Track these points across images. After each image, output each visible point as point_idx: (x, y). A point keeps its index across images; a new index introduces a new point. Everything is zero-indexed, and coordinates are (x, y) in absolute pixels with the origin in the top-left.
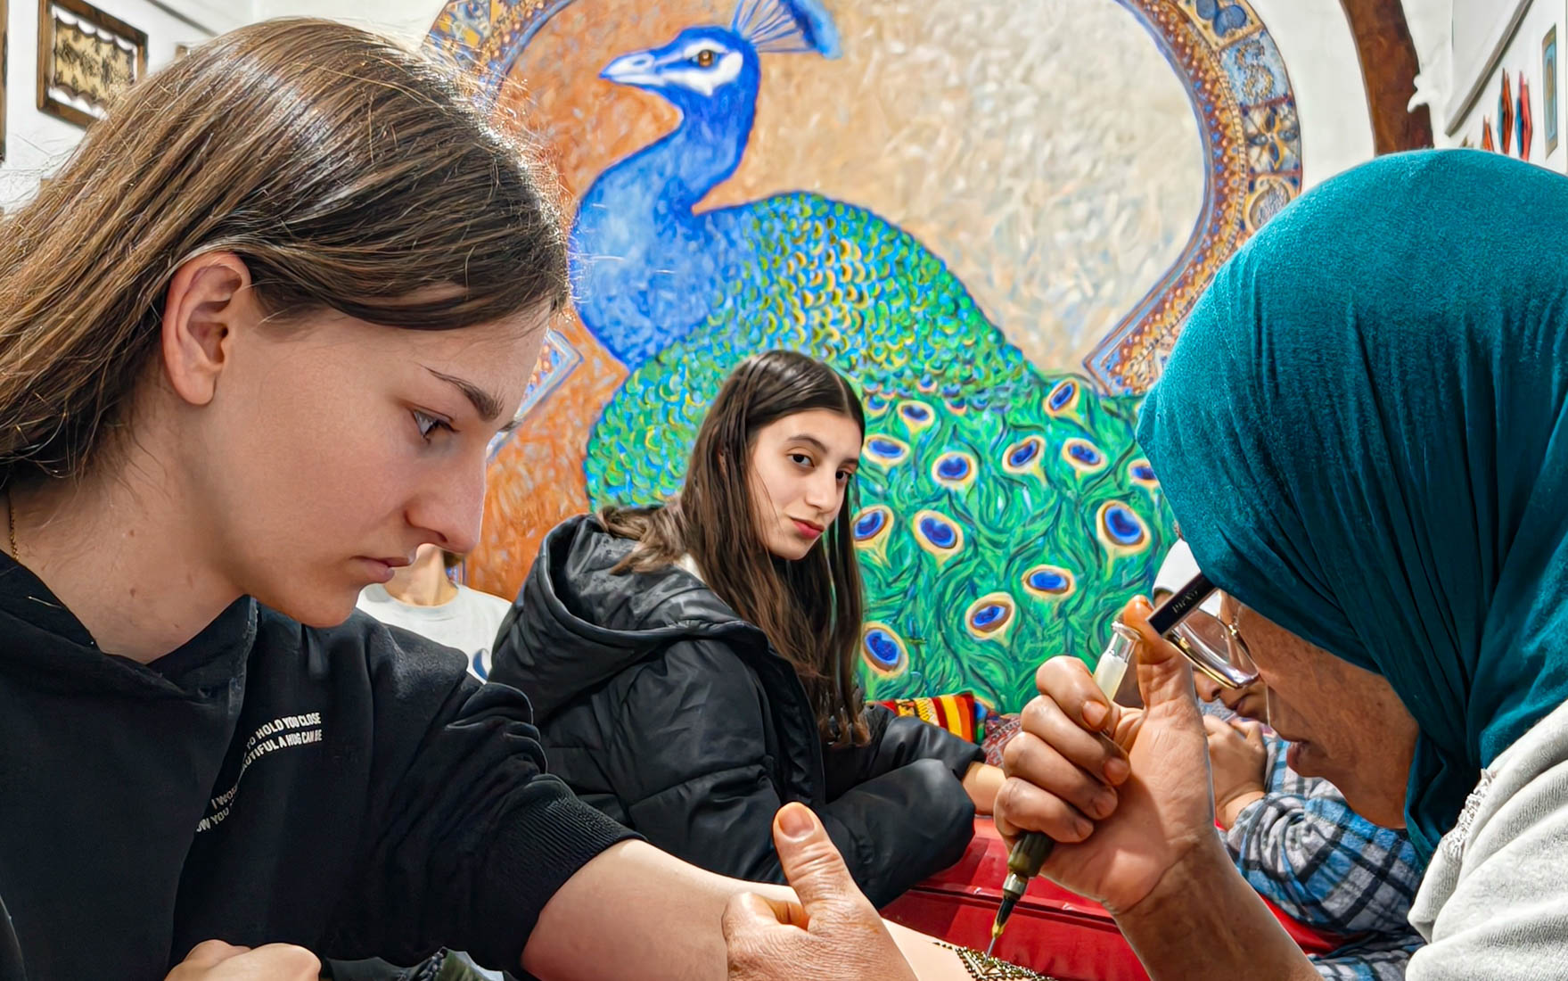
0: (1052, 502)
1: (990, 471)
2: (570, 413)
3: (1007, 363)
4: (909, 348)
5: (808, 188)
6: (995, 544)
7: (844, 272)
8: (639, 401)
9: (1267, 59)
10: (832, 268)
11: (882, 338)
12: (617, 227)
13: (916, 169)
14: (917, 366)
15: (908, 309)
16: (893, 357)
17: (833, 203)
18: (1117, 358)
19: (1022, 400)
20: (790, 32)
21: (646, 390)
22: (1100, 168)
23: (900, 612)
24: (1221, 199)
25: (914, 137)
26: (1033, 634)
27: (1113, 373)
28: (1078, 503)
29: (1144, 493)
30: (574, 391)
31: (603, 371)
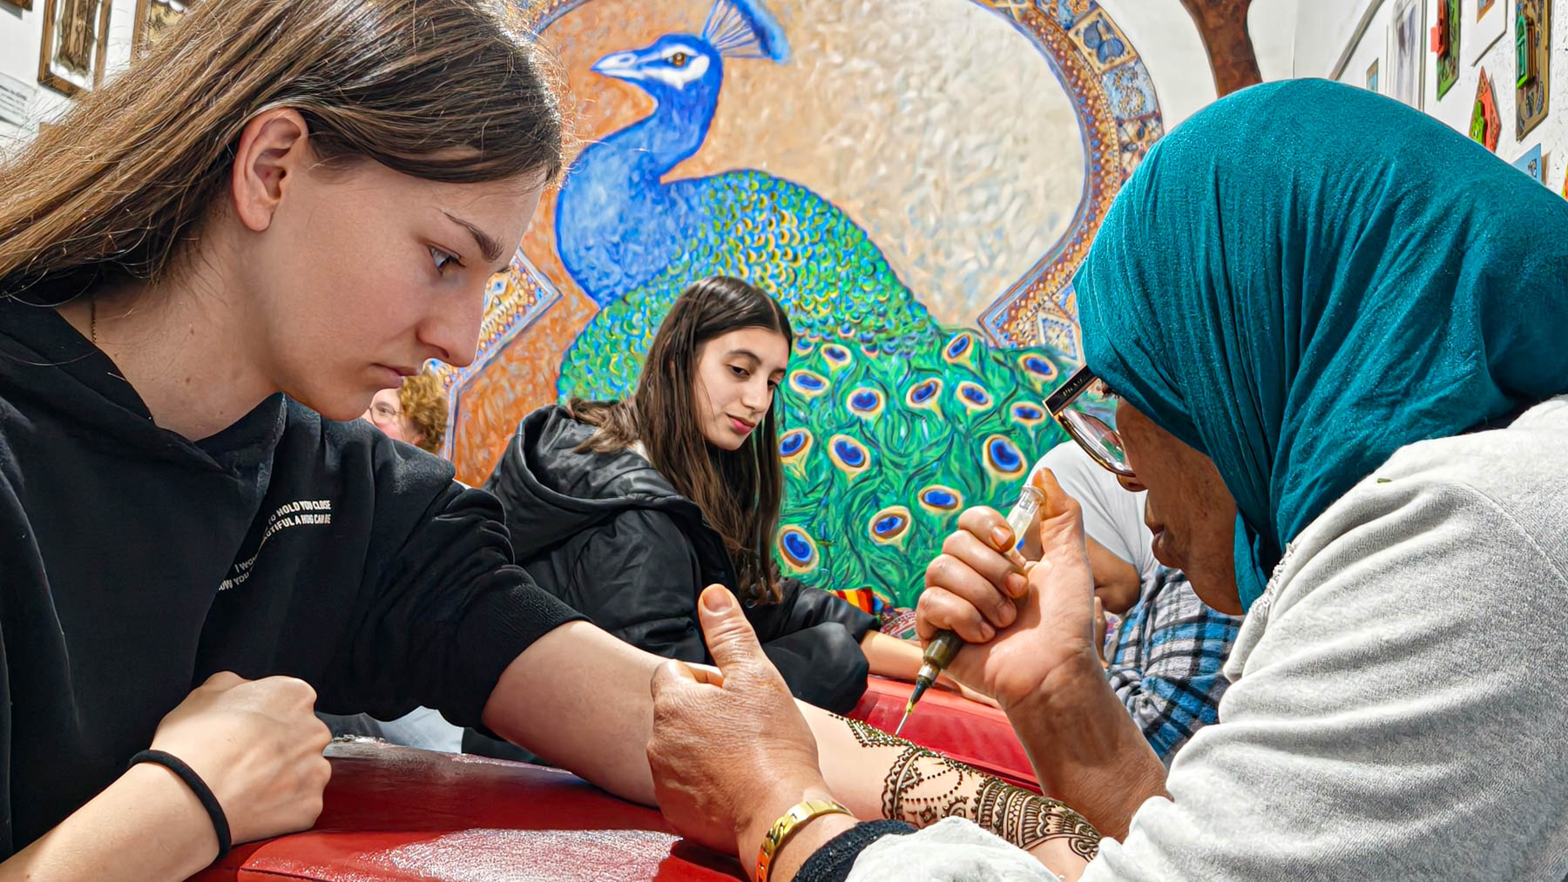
0: (946, 433)
1: (895, 406)
2: (549, 340)
3: (914, 317)
4: (834, 301)
5: (757, 167)
6: (896, 465)
7: (783, 236)
8: (607, 331)
9: (1137, 83)
10: (773, 232)
11: (811, 290)
12: (598, 191)
13: (847, 156)
14: (839, 316)
15: (834, 268)
16: (820, 308)
17: (777, 180)
18: (1005, 317)
19: (925, 348)
20: (749, 42)
21: (613, 324)
22: (998, 165)
23: (814, 517)
24: (1098, 193)
25: (847, 131)
26: (925, 542)
27: (1002, 330)
28: (968, 434)
29: (1023, 429)
30: (554, 321)
31: (579, 307)
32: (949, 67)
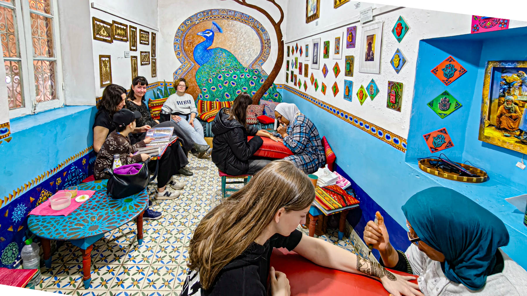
0: (245, 81)
1: (239, 77)
3: (240, 66)
4: (230, 64)
6: (239, 85)
7: (223, 56)
8: (201, 69)
9: (267, 35)
11: (227, 63)
13: (231, 45)
14: (231, 66)
15: (230, 60)
16: (228, 65)
17: (222, 49)
18: (252, 66)
19: (242, 70)
20: (217, 30)
23: (229, 92)
24: (263, 49)
25: (231, 42)
28: (248, 81)
29: (254, 80)
30: (194, 68)
31: (197, 66)
32: (243, 33)
